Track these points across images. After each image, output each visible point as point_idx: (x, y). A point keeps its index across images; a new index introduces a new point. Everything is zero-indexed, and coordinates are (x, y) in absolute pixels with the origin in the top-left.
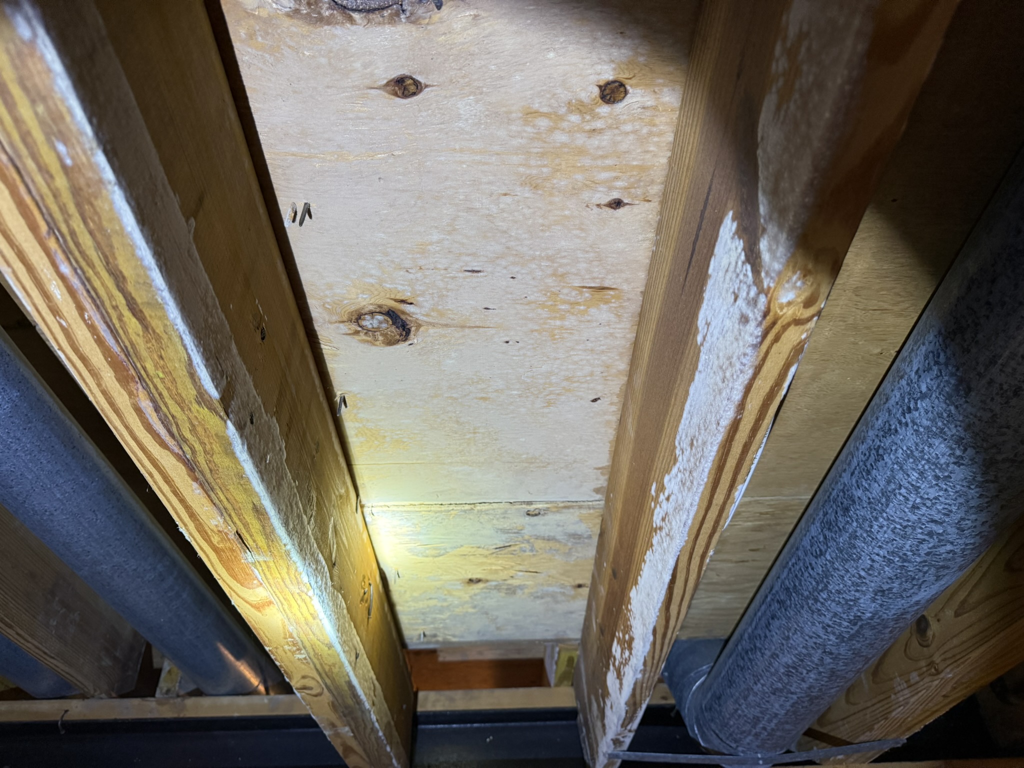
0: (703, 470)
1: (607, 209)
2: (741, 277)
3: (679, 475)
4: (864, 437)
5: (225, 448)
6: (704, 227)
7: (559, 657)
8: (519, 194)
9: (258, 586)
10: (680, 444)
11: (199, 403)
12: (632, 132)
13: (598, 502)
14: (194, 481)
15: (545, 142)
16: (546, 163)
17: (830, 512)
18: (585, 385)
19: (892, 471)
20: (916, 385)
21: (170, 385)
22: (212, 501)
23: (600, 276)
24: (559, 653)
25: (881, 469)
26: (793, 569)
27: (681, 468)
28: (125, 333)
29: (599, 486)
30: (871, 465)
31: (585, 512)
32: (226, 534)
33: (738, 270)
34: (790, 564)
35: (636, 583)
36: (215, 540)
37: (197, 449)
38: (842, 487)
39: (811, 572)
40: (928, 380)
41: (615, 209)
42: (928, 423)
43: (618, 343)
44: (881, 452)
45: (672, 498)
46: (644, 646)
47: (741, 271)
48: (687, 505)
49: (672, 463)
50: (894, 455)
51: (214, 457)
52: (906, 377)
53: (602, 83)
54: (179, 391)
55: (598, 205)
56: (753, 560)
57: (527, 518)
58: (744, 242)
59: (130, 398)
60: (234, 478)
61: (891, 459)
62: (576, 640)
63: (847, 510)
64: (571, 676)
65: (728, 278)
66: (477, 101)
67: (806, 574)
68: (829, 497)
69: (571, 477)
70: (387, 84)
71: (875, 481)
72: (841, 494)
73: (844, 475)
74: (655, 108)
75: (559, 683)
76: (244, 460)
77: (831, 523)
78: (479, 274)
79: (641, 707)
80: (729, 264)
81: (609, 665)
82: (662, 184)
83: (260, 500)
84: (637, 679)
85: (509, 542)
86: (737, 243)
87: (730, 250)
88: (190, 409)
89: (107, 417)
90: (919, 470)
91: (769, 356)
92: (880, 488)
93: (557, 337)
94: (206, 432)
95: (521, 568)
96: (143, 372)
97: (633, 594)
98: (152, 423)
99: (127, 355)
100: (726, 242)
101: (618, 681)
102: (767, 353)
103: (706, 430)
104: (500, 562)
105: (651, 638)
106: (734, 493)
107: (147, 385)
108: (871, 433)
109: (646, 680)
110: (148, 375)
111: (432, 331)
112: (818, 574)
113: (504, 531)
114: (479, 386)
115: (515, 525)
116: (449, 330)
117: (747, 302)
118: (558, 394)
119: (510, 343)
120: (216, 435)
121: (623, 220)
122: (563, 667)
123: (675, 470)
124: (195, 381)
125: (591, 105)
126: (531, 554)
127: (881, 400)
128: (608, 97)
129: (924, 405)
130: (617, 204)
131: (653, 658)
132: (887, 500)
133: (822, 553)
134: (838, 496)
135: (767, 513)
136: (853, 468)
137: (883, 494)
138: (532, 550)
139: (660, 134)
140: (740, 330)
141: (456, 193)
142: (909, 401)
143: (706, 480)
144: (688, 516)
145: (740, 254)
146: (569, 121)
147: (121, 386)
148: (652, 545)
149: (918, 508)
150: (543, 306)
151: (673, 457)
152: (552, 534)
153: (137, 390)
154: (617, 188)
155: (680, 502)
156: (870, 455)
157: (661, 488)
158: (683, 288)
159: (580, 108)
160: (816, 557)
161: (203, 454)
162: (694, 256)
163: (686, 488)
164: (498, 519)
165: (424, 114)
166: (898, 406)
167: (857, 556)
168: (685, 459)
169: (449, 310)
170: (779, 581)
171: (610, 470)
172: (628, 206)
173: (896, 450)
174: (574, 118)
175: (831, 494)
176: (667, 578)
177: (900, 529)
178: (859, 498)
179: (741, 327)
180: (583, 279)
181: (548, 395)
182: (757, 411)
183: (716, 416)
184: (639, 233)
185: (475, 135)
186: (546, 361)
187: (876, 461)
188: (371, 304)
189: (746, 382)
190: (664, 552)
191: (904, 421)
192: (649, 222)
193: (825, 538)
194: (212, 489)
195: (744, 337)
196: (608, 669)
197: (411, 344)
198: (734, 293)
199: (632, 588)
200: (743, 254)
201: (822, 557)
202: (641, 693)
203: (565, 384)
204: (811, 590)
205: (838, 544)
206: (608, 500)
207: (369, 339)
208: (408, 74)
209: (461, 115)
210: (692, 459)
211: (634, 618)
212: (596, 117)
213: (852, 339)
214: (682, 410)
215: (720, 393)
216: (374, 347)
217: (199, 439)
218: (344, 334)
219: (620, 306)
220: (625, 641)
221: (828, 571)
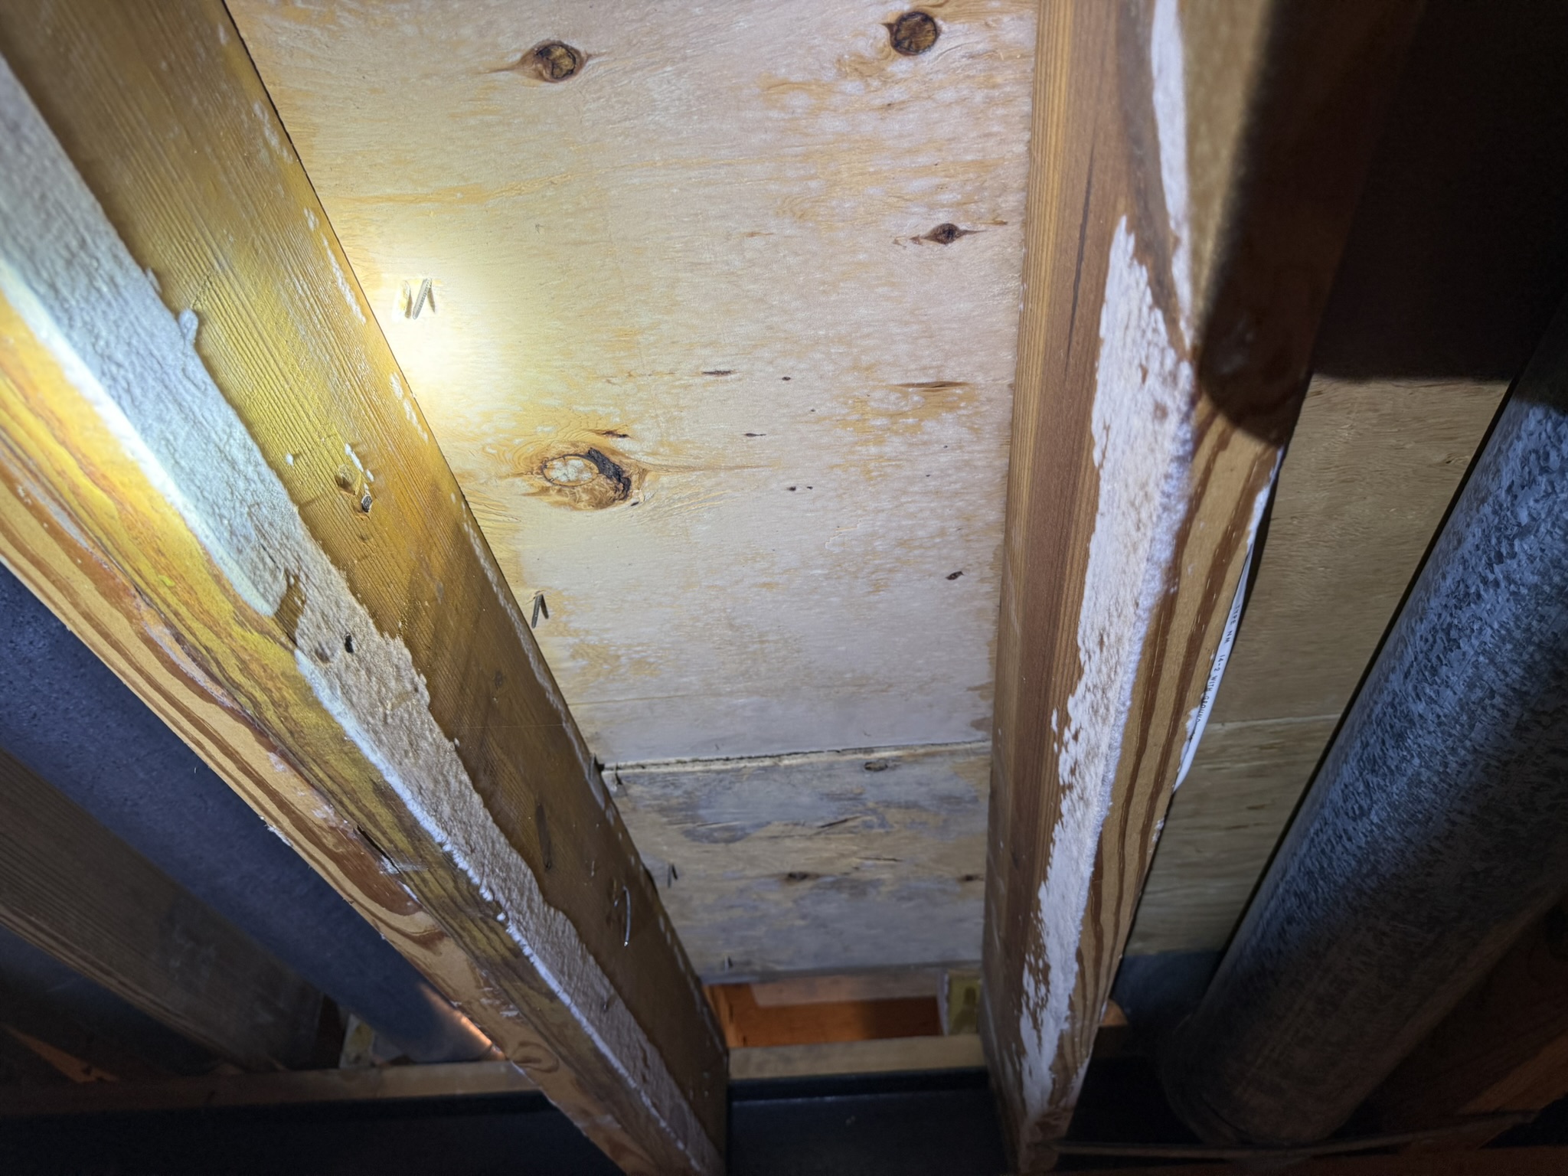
0: (1121, 687)
1: (932, 244)
2: (1149, 335)
3: (1089, 696)
4: (1424, 609)
5: (304, 696)
6: (1086, 253)
7: (950, 990)
8: (774, 231)
9: (415, 911)
10: (1084, 642)
11: (242, 625)
12: (957, 102)
13: (982, 744)
14: (270, 751)
15: (807, 135)
16: (812, 172)
17: (1372, 741)
18: (933, 552)
19: (1477, 668)
20: (1509, 513)
21: (186, 596)
22: (308, 781)
23: (934, 363)
24: (950, 983)
25: (1456, 665)
26: (1316, 840)
27: (1090, 685)
28: (90, 516)
29: (980, 717)
30: (1438, 657)
31: (961, 761)
32: (343, 831)
33: (1143, 324)
34: (1312, 831)
35: (1045, 877)
36: (329, 841)
37: (259, 699)
38: (1390, 699)
39: (1348, 845)
40: (1531, 503)
41: (945, 243)
42: (1535, 579)
43: (981, 476)
44: (1454, 634)
45: (1082, 736)
46: (1066, 980)
47: (1148, 325)
48: (1104, 748)
49: (1076, 676)
50: (1476, 638)
51: (290, 710)
52: (1491, 500)
53: (892, 19)
54: (206, 607)
55: (915, 239)
56: (1257, 825)
57: (868, 775)
58: (1148, 270)
59: (131, 622)
60: (331, 744)
61: (1472, 646)
62: (975, 962)
63: (1400, 737)
64: (971, 1018)
65: (1129, 341)
66: (679, 74)
67: (1339, 848)
68: (1369, 716)
69: (931, 706)
70: (524, 60)
71: (1447, 687)
72: (1390, 710)
73: (1392, 677)
74: (992, 54)
75: (957, 1029)
76: (339, 714)
77: (1375, 761)
78: (729, 377)
79: (1077, 1074)
80: (1130, 314)
81: (1021, 1006)
82: (1023, 190)
83: (382, 776)
84: (1062, 1031)
85: (843, 814)
86: (1138, 274)
87: (1128, 288)
88: (230, 636)
89: (104, 656)
90: (1523, 662)
91: (1212, 478)
92: (1457, 697)
93: (874, 474)
94: (265, 671)
95: (869, 853)
96: (138, 579)
97: (1042, 894)
98: (178, 662)
99: (106, 552)
100: (1121, 275)
101: (1035, 1033)
102: (1208, 471)
103: (1119, 616)
104: (833, 846)
105: (1076, 967)
106: (1184, 724)
107: (151, 599)
108: (1434, 603)
109: (1078, 1033)
110: (147, 584)
111: (664, 479)
112: (1359, 847)
113: (832, 797)
114: (758, 566)
115: (848, 787)
116: (694, 476)
117: (1161, 379)
118: (891, 571)
119: (798, 490)
120: (283, 674)
121: (962, 262)
122: (959, 1005)
123: (1081, 689)
124: (224, 587)
125: (878, 60)
126: (882, 831)
127: (1449, 544)
128: (906, 44)
129: (1526, 547)
130: (947, 234)
131: (1084, 997)
132: (1469, 718)
133: (1364, 813)
134: (1385, 714)
135: (1271, 747)
136: (1407, 664)
137: (1462, 708)
138: (882, 825)
139: (1008, 101)
140: (1155, 433)
141: (668, 239)
142: (1499, 542)
143: (1128, 703)
144: (1107, 765)
145: (1144, 293)
146: (842, 93)
147: (111, 603)
148: (1061, 815)
149: (1527, 729)
150: (844, 423)
151: (1077, 666)
152: (912, 798)
153: (138, 608)
154: (943, 206)
155: (1093, 742)
156: (1435, 642)
157: (1065, 720)
158: (1066, 370)
159: (861, 68)
160: (1354, 820)
161: (271, 707)
162: (1077, 308)
163: (1099, 719)
164: (819, 778)
165: (593, 106)
166: (1480, 552)
167: (1424, 816)
168: (1094, 668)
169: (688, 441)
170: (1296, 860)
171: (993, 690)
172: (968, 236)
173: (1481, 630)
174: (852, 86)
175: (1372, 710)
176: (1087, 870)
177: (1497, 768)
178: (1420, 716)
179: (1157, 427)
180: (907, 371)
181: (873, 573)
182: (1204, 579)
183: (1131, 591)
184: (993, 283)
185: (685, 135)
186: (861, 516)
187: (1447, 650)
188: (560, 442)
189: (1176, 527)
190: (1079, 827)
191: (1491, 577)
192: (1008, 260)
193: (1367, 785)
194: (302, 762)
195: (1162, 444)
196: (1020, 1011)
197: (634, 504)
198: (1141, 366)
199: (1040, 885)
200: (1149, 292)
201: (1364, 818)
202: (1074, 1052)
203: (898, 552)
204: (1350, 875)
205: (1389, 795)
206: (996, 739)
207: (566, 499)
208: (555, 38)
209: (654, 101)
210: (1104, 670)
211: (1048, 934)
212: (887, 80)
213: (1393, 441)
214: (1082, 583)
215: (1135, 550)
216: (575, 513)
217: (259, 684)
218: (524, 495)
219: (976, 413)
220: (1039, 970)
221: (1377, 842)
